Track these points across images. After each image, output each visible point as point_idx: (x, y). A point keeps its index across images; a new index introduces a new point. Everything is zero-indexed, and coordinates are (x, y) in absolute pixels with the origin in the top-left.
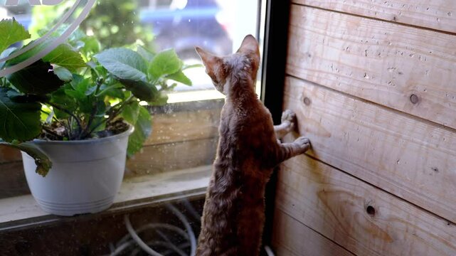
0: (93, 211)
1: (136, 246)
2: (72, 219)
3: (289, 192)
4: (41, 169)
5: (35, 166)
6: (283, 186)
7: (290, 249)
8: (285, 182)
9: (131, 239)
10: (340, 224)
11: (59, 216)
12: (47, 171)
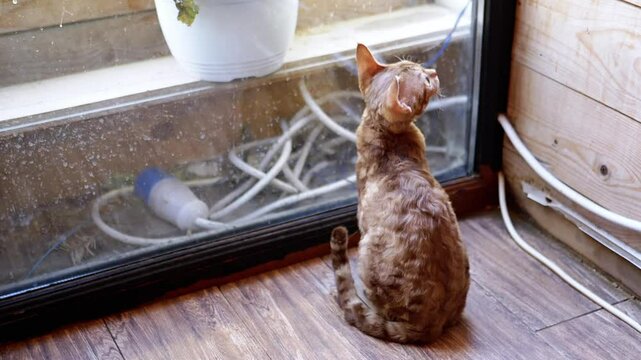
0: (258, 74)
1: (317, 122)
2: (230, 87)
3: (535, 37)
4: (184, 16)
5: (177, 11)
6: (526, 28)
7: (536, 119)
8: (528, 22)
9: (310, 112)
10: (612, 76)
11: (212, 83)
12: (193, 18)
